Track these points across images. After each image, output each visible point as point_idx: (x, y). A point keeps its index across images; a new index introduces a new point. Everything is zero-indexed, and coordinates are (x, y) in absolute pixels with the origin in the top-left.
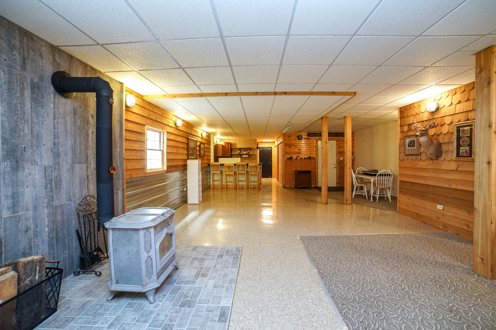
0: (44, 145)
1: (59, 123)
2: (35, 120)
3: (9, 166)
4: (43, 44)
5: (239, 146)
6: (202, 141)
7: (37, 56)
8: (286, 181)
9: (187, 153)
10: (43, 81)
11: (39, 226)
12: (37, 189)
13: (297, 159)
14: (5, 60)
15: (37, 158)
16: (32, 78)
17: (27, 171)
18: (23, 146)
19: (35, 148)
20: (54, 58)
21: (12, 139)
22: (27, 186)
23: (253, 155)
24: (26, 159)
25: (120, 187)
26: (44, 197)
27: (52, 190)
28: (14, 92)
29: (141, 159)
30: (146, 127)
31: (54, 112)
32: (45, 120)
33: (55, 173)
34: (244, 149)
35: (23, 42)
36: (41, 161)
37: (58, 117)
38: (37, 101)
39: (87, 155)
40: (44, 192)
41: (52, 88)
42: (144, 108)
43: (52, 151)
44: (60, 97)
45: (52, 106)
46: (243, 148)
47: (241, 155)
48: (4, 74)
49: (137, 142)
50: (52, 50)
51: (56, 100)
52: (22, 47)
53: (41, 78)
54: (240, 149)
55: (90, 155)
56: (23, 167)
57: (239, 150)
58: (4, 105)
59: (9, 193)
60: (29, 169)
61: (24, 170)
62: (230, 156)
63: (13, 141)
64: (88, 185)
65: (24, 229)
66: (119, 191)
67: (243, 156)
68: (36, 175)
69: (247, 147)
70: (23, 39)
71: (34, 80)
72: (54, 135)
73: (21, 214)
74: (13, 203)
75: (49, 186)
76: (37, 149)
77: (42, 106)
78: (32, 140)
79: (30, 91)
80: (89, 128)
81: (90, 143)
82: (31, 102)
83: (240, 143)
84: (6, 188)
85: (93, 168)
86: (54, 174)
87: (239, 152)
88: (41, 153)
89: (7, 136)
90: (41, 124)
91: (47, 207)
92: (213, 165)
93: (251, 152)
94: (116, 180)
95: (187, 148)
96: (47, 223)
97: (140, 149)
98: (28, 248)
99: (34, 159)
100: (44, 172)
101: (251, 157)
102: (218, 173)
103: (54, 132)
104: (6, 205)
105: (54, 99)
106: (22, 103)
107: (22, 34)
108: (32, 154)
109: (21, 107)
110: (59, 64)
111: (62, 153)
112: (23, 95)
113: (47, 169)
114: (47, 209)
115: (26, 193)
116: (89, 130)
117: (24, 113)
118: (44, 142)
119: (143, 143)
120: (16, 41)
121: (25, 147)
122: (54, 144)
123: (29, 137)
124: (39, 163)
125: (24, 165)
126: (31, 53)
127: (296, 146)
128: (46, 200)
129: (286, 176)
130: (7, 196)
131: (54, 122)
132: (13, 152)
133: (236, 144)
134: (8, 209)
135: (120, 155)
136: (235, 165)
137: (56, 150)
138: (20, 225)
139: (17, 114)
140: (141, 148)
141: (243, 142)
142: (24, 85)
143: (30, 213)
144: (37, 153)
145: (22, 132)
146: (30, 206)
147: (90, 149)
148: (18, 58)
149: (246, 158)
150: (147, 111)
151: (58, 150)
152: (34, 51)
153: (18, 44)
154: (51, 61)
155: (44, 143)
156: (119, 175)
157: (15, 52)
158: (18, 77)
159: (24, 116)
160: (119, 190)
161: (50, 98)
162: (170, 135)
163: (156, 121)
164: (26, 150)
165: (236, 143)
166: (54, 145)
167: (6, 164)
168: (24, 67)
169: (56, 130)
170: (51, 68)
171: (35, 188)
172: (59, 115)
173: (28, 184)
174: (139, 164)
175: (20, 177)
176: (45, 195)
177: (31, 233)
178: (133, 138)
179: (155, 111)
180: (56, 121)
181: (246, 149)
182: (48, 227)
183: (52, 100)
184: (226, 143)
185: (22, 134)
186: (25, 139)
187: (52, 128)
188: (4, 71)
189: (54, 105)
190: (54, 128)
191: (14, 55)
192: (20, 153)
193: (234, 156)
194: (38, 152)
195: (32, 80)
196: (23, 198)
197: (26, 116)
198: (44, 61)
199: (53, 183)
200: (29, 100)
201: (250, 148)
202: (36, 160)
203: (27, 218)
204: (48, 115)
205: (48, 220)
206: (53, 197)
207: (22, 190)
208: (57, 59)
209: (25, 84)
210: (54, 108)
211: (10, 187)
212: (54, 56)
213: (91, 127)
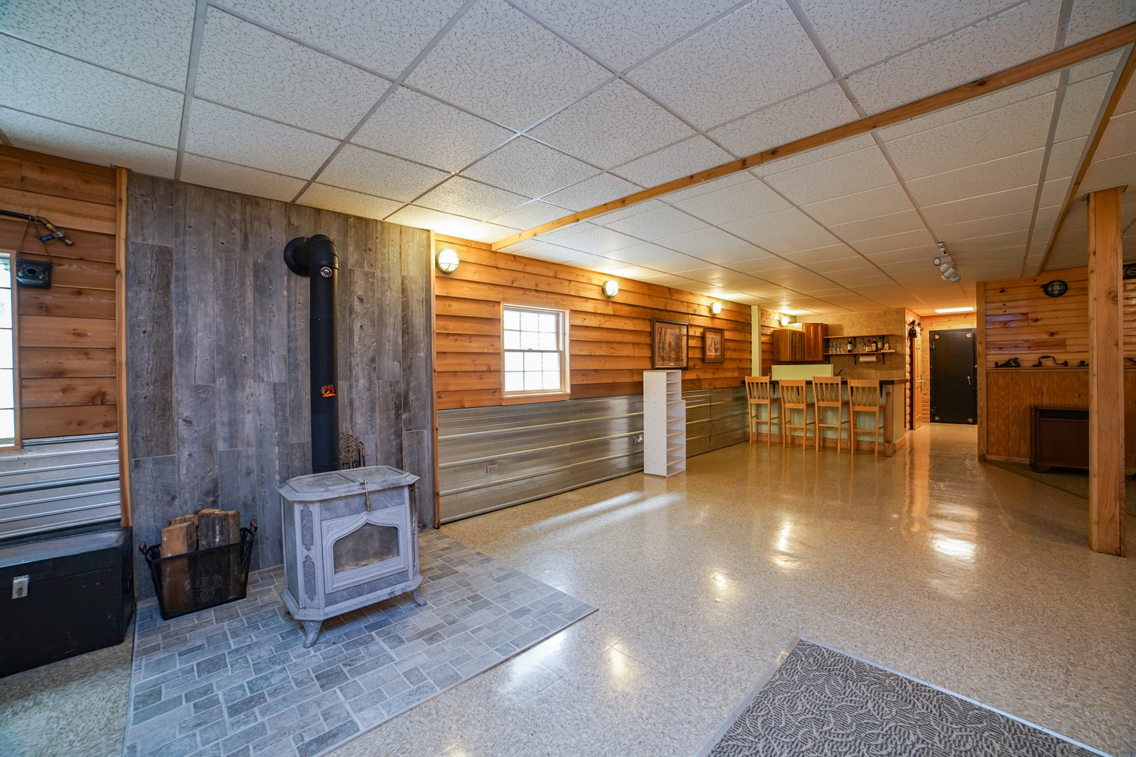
0: (273, 353)
1: (297, 318)
2: (259, 318)
3: (225, 382)
4: (273, 206)
5: (849, 332)
6: (712, 324)
7: (262, 226)
8: (992, 439)
9: (650, 355)
10: (271, 260)
11: (266, 471)
12: (262, 417)
13: (1040, 364)
14: (223, 243)
15: (262, 371)
16: (256, 259)
17: (248, 390)
18: (243, 355)
19: (259, 358)
20: (290, 221)
21: (228, 347)
22: (249, 412)
23: (893, 357)
24: (247, 374)
25: (428, 423)
26: (273, 430)
27: (285, 420)
28: (232, 283)
29: (490, 371)
30: (501, 305)
31: (289, 302)
32: (274, 316)
33: (290, 394)
34: (866, 340)
35: (245, 213)
36: (268, 376)
37: (295, 308)
38: (262, 290)
39: (350, 366)
40: (274, 421)
41: (286, 267)
42: (497, 268)
43: (285, 361)
44: (298, 277)
45: (285, 293)
46: (863, 338)
47: (855, 355)
48: (221, 262)
49: (474, 339)
50: (286, 211)
51: (292, 283)
52: (244, 219)
53: (269, 256)
54: (853, 340)
55: (357, 365)
56: (243, 384)
57: (850, 343)
58: (219, 302)
59: (225, 420)
60: (250, 388)
61: (243, 389)
62: (821, 358)
63: (231, 349)
64: (351, 417)
65: (244, 470)
66: (425, 431)
67: (862, 359)
68: (262, 397)
69: (874, 334)
70: (245, 208)
71: (259, 261)
72: (289, 337)
73: (240, 449)
74: (230, 432)
75: (280, 414)
76: (262, 360)
77: (270, 295)
78: (255, 347)
79: (252, 278)
80: (353, 319)
81: (356, 344)
82: (254, 293)
83: (853, 324)
84: (222, 412)
85: (363, 387)
86: (289, 396)
87: (849, 348)
88: (268, 364)
89: (222, 343)
90: (268, 322)
91: (278, 444)
92: (757, 383)
93: (886, 345)
94: (416, 410)
95: (651, 345)
96: (277, 468)
97: (486, 351)
98: (250, 498)
99: (259, 374)
100: (273, 392)
101: (887, 363)
102: (765, 403)
103: (289, 333)
104: (221, 434)
105: (288, 282)
106: (243, 297)
107: (244, 203)
108: (254, 366)
109: (240, 302)
110: (298, 227)
111: (302, 363)
112: (243, 285)
113: (277, 388)
114: (277, 448)
115: (247, 421)
116: (355, 324)
117: (245, 309)
118: (274, 348)
119: (496, 339)
120: (236, 214)
121: (245, 357)
122: (289, 350)
123: (251, 342)
124: (265, 379)
125: (244, 382)
126: (256, 223)
127: (1036, 320)
128: (277, 434)
129: (993, 425)
130: (223, 423)
131: (288, 317)
132: (230, 364)
133: (840, 327)
134: (225, 440)
135: (427, 363)
136: (809, 383)
137: (292, 360)
138: (239, 464)
139: (236, 312)
140: (488, 349)
141: (861, 320)
142: (244, 271)
143: (252, 450)
144: (262, 365)
145: (242, 337)
146: (253, 440)
147: (356, 356)
148: (238, 237)
149: (871, 365)
150: (507, 273)
151: (296, 359)
152: (259, 219)
153: (238, 217)
154: (284, 226)
155: (273, 350)
156: (425, 401)
157: (235, 230)
158: (238, 262)
159: (245, 314)
160: (425, 429)
161: (283, 281)
162: (584, 317)
163: (536, 290)
164: (247, 361)
165: (840, 323)
166: (289, 352)
167: (221, 380)
168: (245, 247)
169: (292, 329)
170: (284, 237)
171: (260, 414)
172: (297, 305)
173: (250, 408)
174: (483, 381)
175: (239, 399)
176: (274, 426)
177: (254, 477)
178: (465, 329)
179: (529, 269)
180: (291, 316)
181: (870, 339)
182: (279, 474)
183: (286, 284)
184: (808, 326)
185: (242, 339)
186: (245, 346)
187: (285, 327)
188: (220, 259)
189: (288, 291)
190: (289, 327)
191: (234, 234)
192: (239, 364)
193: (836, 358)
194: (264, 364)
195: (255, 262)
196: (243, 427)
197: (247, 313)
198: (273, 230)
199: (288, 410)
200: (250, 291)
201: (883, 336)
202: (261, 374)
203: (248, 456)
204: (279, 308)
205: (279, 463)
206: (287, 430)
207: (241, 416)
208: (294, 221)
209: (246, 270)
210: (289, 296)
211: (226, 411)
212: (289, 218)
213: (359, 318)
